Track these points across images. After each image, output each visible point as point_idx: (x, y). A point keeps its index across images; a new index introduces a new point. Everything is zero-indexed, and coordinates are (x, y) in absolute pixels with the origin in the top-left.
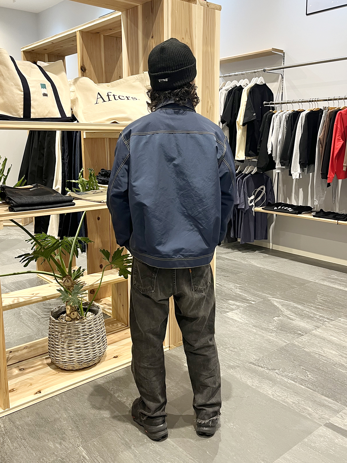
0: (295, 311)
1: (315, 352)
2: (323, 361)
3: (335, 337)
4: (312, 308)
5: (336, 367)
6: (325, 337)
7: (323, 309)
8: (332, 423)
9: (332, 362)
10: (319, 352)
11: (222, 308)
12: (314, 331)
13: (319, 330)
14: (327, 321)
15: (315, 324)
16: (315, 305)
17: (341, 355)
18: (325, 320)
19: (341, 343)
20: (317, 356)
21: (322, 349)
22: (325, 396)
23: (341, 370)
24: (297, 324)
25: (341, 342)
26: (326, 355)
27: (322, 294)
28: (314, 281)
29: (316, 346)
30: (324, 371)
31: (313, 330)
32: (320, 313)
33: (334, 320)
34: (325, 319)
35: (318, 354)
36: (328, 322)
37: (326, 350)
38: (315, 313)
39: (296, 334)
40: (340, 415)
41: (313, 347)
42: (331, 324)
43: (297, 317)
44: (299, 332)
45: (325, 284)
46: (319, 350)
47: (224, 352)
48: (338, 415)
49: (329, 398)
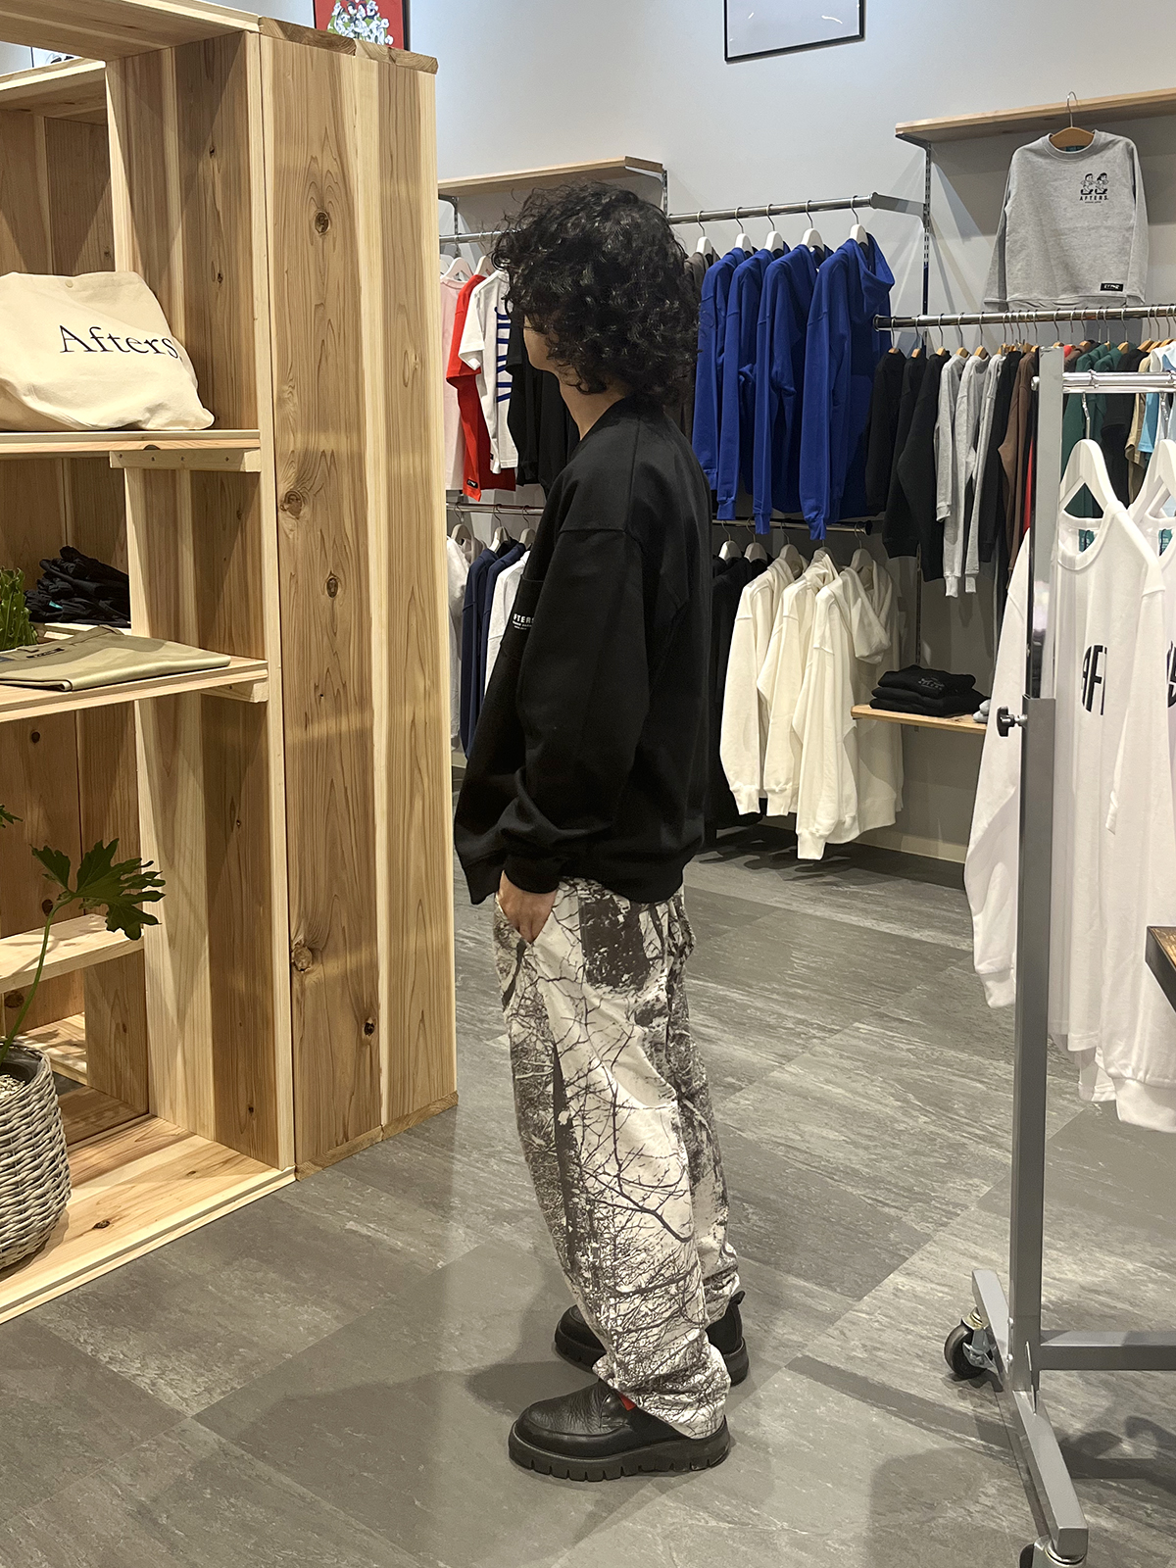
0: (719, 1010)
1: (775, 1139)
2: (798, 1165)
3: (838, 1085)
4: (775, 996)
5: (836, 1181)
6: (811, 1087)
7: (806, 999)
8: (811, 1355)
9: (825, 1166)
10: (787, 1138)
11: (482, 1021)
12: (775, 1074)
13: (792, 1068)
14: (817, 1035)
15: (780, 1048)
16: (783, 987)
17: (854, 1143)
18: (814, 1032)
19: (856, 1104)
20: (780, 1152)
21: (796, 1127)
22: (798, 1276)
23: (850, 1189)
24: (726, 1053)
25: (858, 1099)
26: (808, 1145)
27: (809, 946)
28: (786, 907)
29: (779, 1120)
30: (798, 1198)
31: (773, 1071)
32: (798, 1013)
33: (838, 1031)
34: (813, 1029)
35: (782, 1144)
36: (822, 1039)
37: (808, 1128)
38: (784, 1011)
39: (719, 1086)
40: (837, 1329)
41: (769, 1124)
42: (830, 1046)
43: (725, 1031)
44: (730, 1080)
45: (818, 914)
46: (788, 1134)
47: (482, 1170)
48: (830, 1331)
49: (806, 1280)
